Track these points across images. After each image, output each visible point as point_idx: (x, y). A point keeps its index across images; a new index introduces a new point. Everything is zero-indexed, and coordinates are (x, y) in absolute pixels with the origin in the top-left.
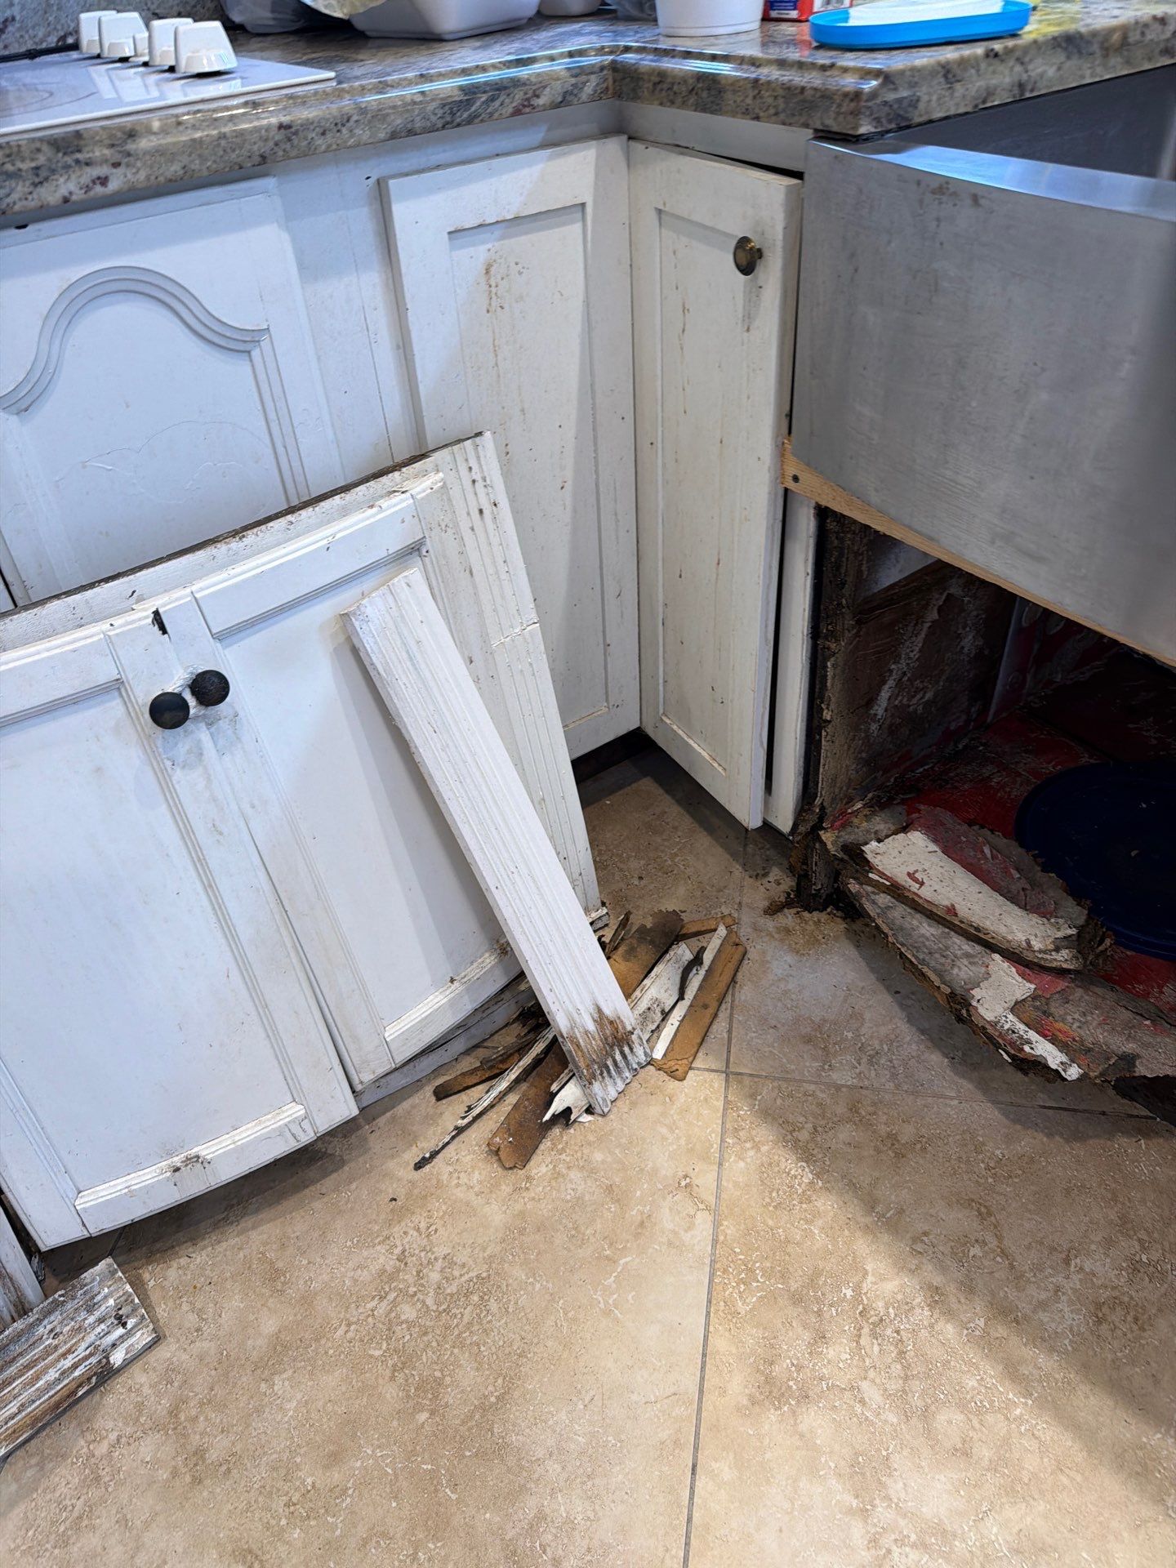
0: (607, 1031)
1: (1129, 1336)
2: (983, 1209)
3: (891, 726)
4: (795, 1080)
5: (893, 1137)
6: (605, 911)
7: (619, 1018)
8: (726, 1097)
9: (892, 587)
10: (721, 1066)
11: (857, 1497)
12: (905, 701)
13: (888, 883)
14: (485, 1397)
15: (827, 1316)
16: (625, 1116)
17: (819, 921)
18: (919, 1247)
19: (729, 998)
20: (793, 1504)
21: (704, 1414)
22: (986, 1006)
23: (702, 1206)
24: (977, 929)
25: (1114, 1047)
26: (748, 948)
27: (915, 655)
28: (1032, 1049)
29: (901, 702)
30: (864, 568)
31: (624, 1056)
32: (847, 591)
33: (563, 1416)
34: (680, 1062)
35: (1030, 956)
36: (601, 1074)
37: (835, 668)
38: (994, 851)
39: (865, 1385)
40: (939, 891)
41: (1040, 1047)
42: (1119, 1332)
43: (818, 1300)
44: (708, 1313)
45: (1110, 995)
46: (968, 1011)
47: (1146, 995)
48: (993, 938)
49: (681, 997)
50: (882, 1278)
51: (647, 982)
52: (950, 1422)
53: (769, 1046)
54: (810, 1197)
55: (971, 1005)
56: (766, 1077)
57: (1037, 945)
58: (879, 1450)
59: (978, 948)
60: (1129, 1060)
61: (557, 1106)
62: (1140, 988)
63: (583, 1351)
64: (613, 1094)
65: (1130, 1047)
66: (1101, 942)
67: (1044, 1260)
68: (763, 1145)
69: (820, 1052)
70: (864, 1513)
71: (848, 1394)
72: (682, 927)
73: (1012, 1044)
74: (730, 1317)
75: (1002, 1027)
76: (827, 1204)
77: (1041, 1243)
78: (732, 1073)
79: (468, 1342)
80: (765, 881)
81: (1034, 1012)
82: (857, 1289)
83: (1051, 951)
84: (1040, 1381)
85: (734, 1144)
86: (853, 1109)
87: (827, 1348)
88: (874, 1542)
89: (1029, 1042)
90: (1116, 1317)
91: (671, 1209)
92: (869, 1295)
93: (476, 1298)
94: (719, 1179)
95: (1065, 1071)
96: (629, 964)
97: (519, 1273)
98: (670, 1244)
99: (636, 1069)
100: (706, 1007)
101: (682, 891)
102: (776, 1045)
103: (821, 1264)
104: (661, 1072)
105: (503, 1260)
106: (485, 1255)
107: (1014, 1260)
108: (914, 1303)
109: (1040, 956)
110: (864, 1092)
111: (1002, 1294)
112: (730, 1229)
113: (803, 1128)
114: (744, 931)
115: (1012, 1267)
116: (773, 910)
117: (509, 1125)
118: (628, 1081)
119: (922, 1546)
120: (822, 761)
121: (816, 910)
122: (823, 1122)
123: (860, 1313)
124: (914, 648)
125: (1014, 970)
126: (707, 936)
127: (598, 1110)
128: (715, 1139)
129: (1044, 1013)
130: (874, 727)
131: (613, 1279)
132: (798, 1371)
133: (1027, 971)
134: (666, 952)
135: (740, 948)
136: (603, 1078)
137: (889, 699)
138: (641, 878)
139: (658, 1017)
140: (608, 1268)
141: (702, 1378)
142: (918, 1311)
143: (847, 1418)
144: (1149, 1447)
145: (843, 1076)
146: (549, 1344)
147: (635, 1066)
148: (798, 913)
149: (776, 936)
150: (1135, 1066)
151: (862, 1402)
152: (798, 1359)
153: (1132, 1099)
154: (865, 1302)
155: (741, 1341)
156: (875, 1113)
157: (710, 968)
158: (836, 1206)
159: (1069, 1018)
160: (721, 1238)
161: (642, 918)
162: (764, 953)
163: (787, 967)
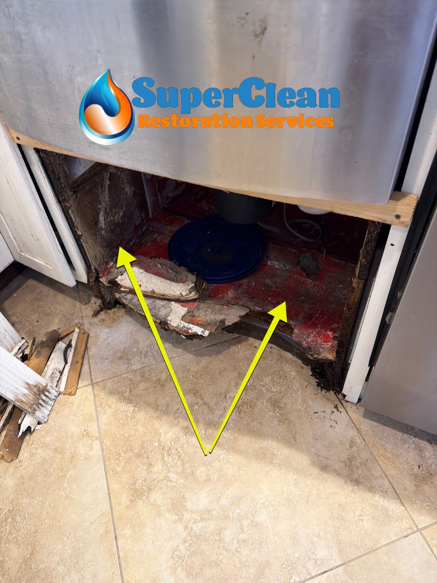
0: (35, 390)
1: (250, 413)
2: (195, 392)
3: (110, 230)
4: (119, 375)
5: (159, 380)
6: (24, 341)
7: (38, 383)
8: (94, 393)
9: (83, 175)
10: (89, 382)
11: (177, 515)
12: (112, 219)
13: (128, 290)
14: (25, 557)
15: (150, 456)
16: (55, 419)
17: (115, 312)
18: (177, 415)
19: (86, 355)
20: (155, 530)
21: (115, 516)
22: (173, 322)
23: (94, 439)
24: (163, 295)
25: (217, 319)
26: (89, 333)
27: (107, 199)
28: (192, 330)
29: (110, 219)
30: (66, 169)
31: (47, 396)
32: (62, 180)
33: (59, 546)
34: (72, 388)
35: (182, 299)
36: (38, 407)
37: (73, 213)
38: (162, 266)
39: (170, 475)
40: (147, 286)
41: (194, 329)
42: (247, 413)
43: (146, 453)
44: (107, 478)
45: (212, 302)
46: (167, 326)
47: (223, 297)
48: (169, 296)
49: (66, 362)
50: (167, 433)
51: (49, 363)
52: (201, 472)
53: (106, 367)
54: (134, 416)
55: (168, 323)
56: (108, 379)
57: (184, 294)
58: (180, 495)
59: (166, 302)
60: (223, 322)
61: (23, 428)
62: (221, 296)
63: (61, 517)
64: (47, 413)
65: (222, 317)
66: (203, 285)
67: (218, 400)
68: (113, 405)
69: (126, 361)
70: (180, 520)
71: (164, 481)
72: (60, 335)
73: (185, 331)
74: (115, 475)
75: (180, 327)
76: (141, 416)
77: (216, 394)
78: (95, 383)
79: (11, 539)
80: (90, 304)
81: (189, 318)
82: (159, 442)
83: (189, 294)
84: (226, 443)
85: (101, 410)
86: (143, 376)
87: (153, 468)
88: (186, 527)
89: (190, 329)
90: (244, 409)
91: (82, 446)
92: (164, 441)
93: (10, 520)
94: (98, 426)
95: (204, 334)
96: (39, 359)
97: (26, 501)
98: (85, 459)
99: (54, 399)
100: (77, 362)
101: (56, 320)
102: (109, 365)
103: (144, 439)
104: (66, 395)
105: (18, 499)
106: (9, 500)
107: (209, 404)
108: (180, 436)
109: (186, 297)
110: (145, 368)
111: (207, 418)
112: (107, 442)
113: (126, 391)
114: (86, 327)
115: (209, 407)
116: (96, 314)
117: (5, 444)
118: (52, 405)
119: (203, 519)
120: (87, 252)
121: (112, 308)
122: (133, 386)
123: (162, 449)
124: (106, 197)
125: (179, 305)
126: (71, 334)
127: (42, 422)
128: (93, 411)
129: (193, 316)
130: (103, 232)
131: (66, 483)
132: (145, 482)
133: (184, 304)
134: (54, 348)
135: (86, 334)
136: (40, 409)
137: (104, 220)
138: (38, 322)
139: (58, 375)
140: (63, 480)
141: (111, 503)
142: (181, 439)
143: (167, 489)
144: (264, 447)
145: (136, 366)
146: (46, 521)
147: (53, 398)
148: (106, 312)
149: (100, 324)
150: (225, 323)
151: (170, 481)
152: (144, 477)
153: (233, 333)
154: (163, 444)
155: (122, 482)
156: (151, 374)
157: (75, 346)
158: (144, 415)
159: (201, 315)
160: (105, 447)
161: (41, 338)
162: (96, 332)
163: (106, 334)
